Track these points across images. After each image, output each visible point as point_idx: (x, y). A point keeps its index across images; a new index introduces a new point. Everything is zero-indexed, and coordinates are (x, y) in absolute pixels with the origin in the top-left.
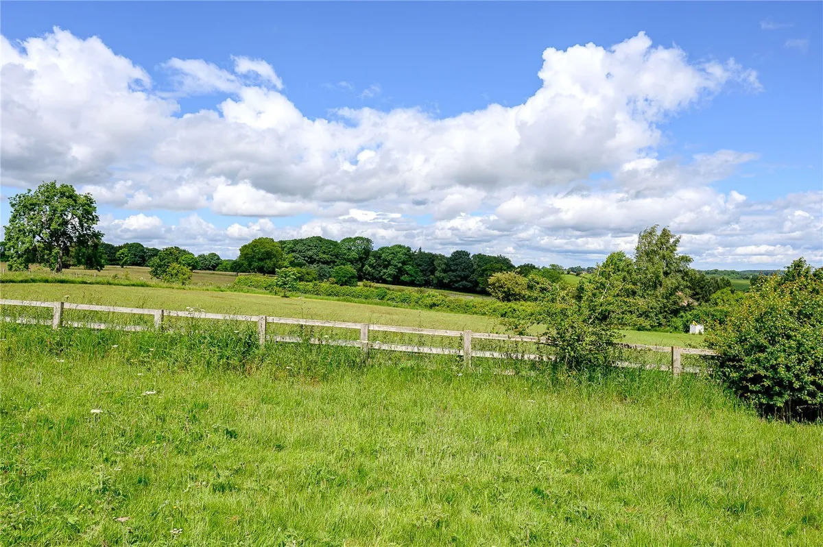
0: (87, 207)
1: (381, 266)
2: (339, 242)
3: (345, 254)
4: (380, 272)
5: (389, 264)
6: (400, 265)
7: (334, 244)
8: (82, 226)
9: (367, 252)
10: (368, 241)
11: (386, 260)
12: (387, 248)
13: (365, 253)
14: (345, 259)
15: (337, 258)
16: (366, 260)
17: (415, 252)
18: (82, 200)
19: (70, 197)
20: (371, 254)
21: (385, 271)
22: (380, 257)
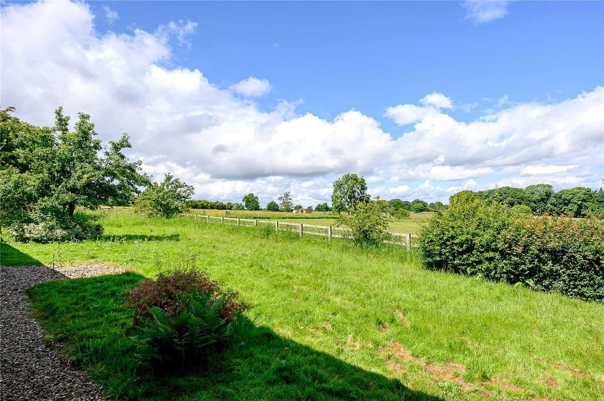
0: (362, 183)
1: (561, 204)
2: (524, 189)
3: (529, 197)
4: (561, 209)
5: (569, 202)
6: (580, 202)
7: (521, 191)
8: (361, 192)
9: (548, 195)
10: (549, 186)
11: (566, 200)
12: (568, 191)
13: (546, 195)
14: (529, 200)
15: (523, 200)
16: (548, 199)
17: (596, 191)
18: (360, 180)
19: (355, 179)
20: (552, 195)
21: (566, 207)
22: (560, 198)
